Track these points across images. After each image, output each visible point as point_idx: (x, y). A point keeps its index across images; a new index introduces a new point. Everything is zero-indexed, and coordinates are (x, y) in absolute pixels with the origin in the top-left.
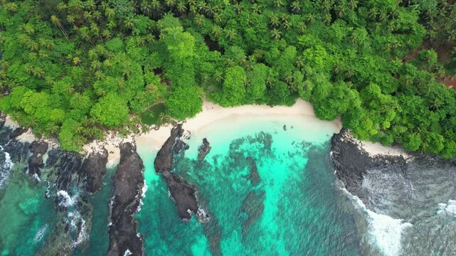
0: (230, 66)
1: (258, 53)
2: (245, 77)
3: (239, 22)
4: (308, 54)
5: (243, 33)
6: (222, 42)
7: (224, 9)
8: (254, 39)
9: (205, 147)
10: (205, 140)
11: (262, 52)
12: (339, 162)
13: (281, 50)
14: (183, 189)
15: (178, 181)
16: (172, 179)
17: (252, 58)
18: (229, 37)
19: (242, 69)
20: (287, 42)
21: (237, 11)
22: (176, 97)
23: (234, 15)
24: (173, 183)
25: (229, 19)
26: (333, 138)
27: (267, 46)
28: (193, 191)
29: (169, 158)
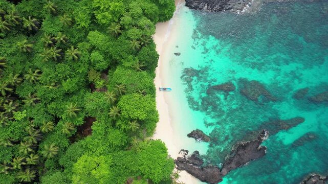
0: (119, 112)
1: (94, 77)
2: (135, 95)
3: (53, 100)
4: (104, 17)
5: (68, 95)
6: (80, 121)
7: (31, 119)
8: (77, 81)
9: (196, 135)
10: (190, 135)
11: (92, 72)
12: (215, 6)
13: (93, 48)
14: (239, 155)
15: (231, 160)
16: (229, 166)
17: (100, 84)
18: (76, 112)
19: (124, 97)
20: (81, 41)
21: (36, 102)
22: (153, 171)
23: (42, 105)
24: (233, 165)
25: (46, 112)
26: (191, 7)
27: (87, 66)
28: (241, 146)
29: (209, 170)
